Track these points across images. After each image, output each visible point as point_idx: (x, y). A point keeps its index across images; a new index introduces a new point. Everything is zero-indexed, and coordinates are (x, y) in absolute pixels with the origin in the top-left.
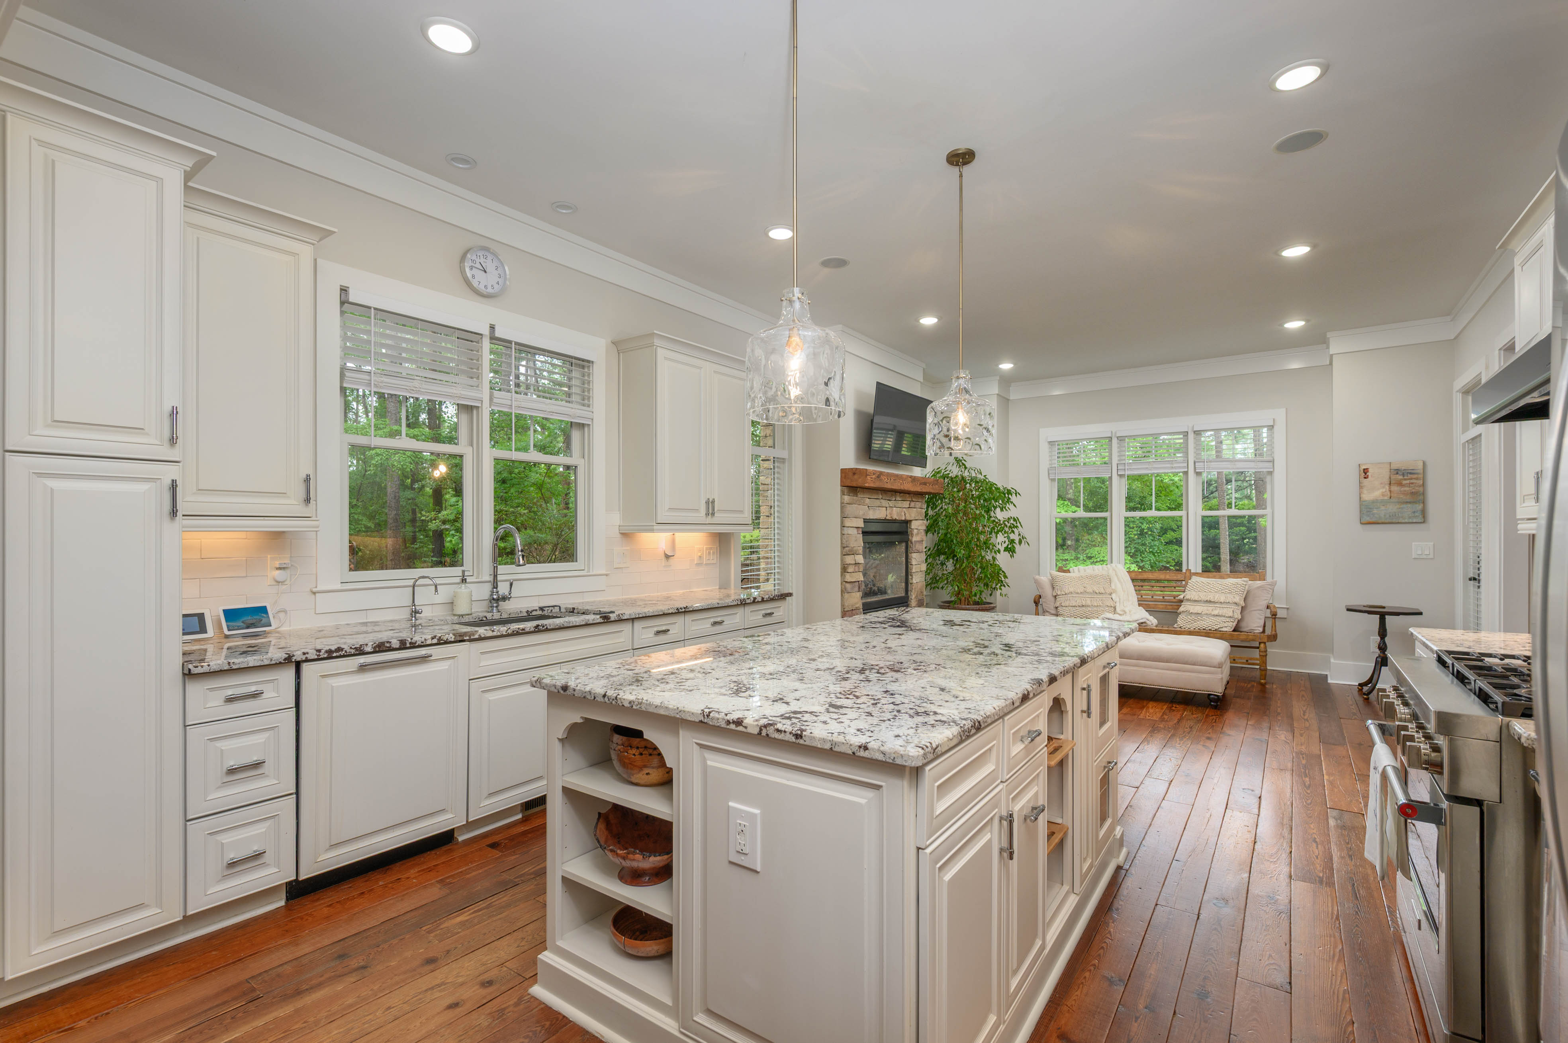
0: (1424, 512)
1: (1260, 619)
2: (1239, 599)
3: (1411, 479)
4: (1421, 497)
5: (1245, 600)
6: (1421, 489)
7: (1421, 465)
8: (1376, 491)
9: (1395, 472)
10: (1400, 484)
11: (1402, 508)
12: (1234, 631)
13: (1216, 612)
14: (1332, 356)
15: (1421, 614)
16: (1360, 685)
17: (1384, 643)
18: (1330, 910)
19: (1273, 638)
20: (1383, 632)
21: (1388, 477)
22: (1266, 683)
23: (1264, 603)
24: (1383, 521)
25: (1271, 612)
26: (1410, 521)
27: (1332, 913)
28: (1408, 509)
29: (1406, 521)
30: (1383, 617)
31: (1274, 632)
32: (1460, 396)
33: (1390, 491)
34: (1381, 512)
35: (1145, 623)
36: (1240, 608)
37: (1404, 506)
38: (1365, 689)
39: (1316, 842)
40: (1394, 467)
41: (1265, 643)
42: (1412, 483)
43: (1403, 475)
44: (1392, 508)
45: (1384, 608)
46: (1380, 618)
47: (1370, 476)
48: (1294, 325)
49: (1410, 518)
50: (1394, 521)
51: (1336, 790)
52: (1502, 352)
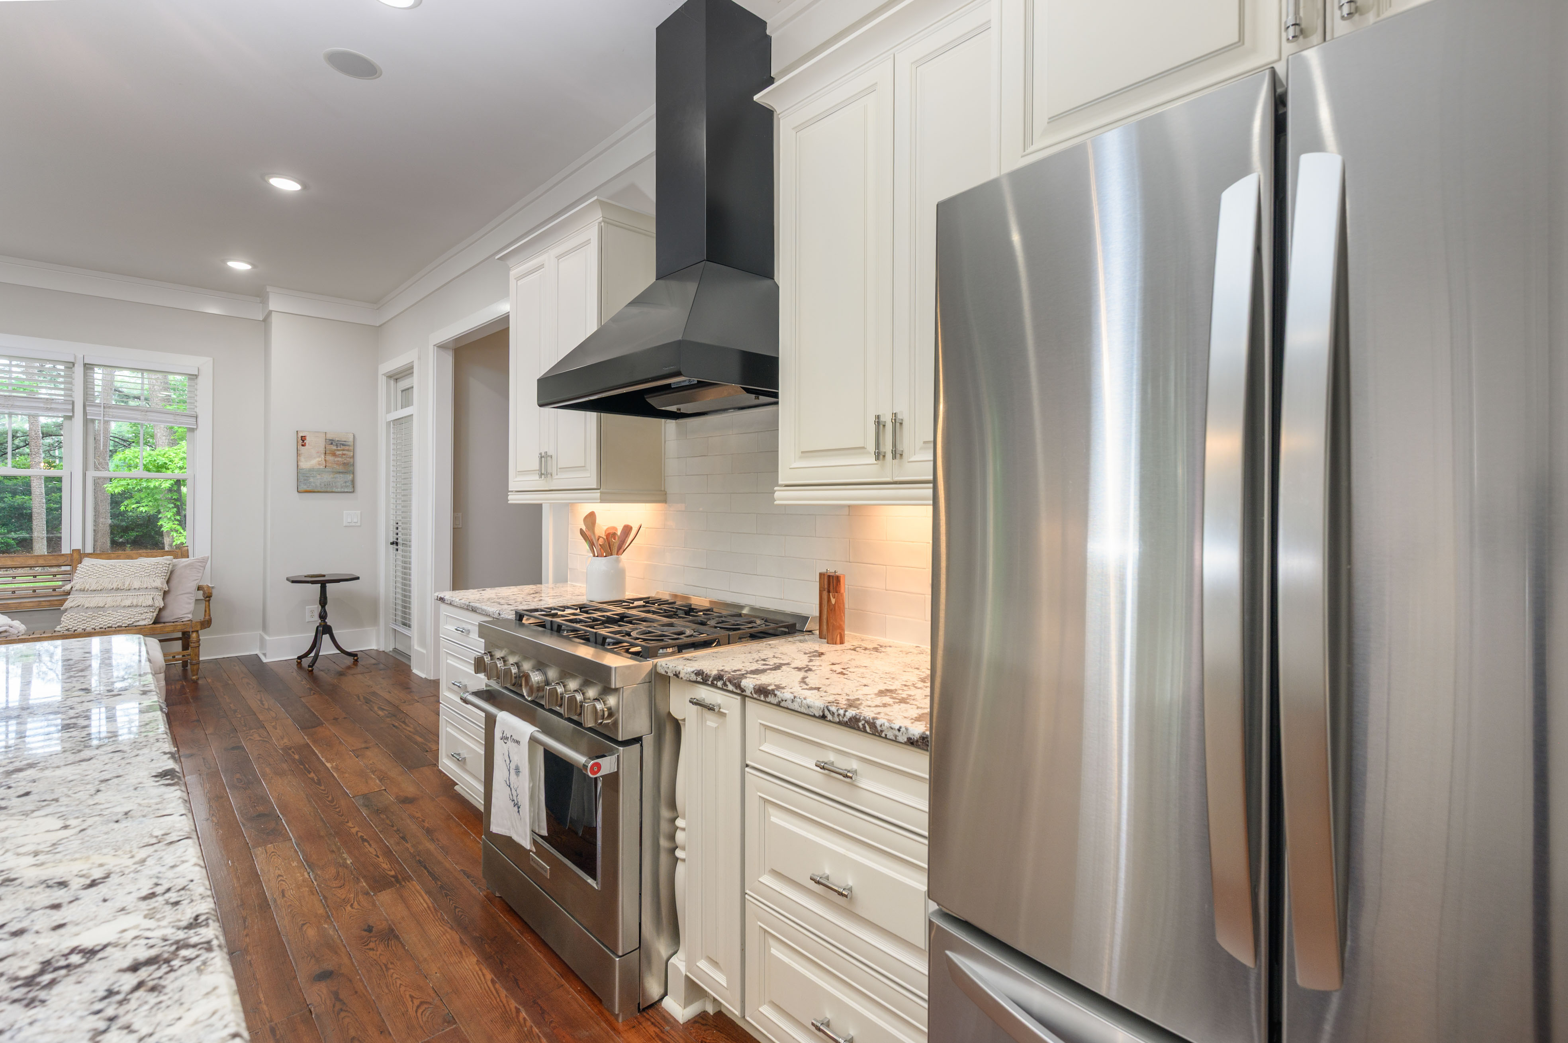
0: (353, 482)
1: (189, 603)
2: (159, 582)
3: (344, 450)
4: (351, 468)
5: (168, 582)
6: (351, 460)
7: (351, 439)
8: (313, 460)
9: (330, 442)
10: (334, 454)
11: (335, 478)
12: (154, 623)
13: (128, 602)
14: (271, 312)
15: (358, 578)
16: (300, 658)
17: (325, 612)
18: (425, 905)
19: (206, 623)
20: (323, 601)
21: (324, 447)
22: (198, 679)
23: (193, 585)
24: (319, 489)
25: (204, 594)
26: (342, 490)
27: (429, 907)
28: (341, 479)
29: (339, 490)
30: (323, 585)
31: (207, 617)
32: (384, 378)
33: (325, 460)
34: (317, 481)
35: (5, 631)
36: (162, 593)
37: (338, 475)
38: (306, 662)
39: (366, 840)
40: (329, 436)
41: (197, 631)
42: (344, 455)
43: (337, 446)
44: (327, 477)
45: (324, 576)
46: (321, 587)
47: (307, 444)
48: (239, 266)
49: (342, 487)
50: (328, 490)
51: (347, 775)
52: (436, 348)
